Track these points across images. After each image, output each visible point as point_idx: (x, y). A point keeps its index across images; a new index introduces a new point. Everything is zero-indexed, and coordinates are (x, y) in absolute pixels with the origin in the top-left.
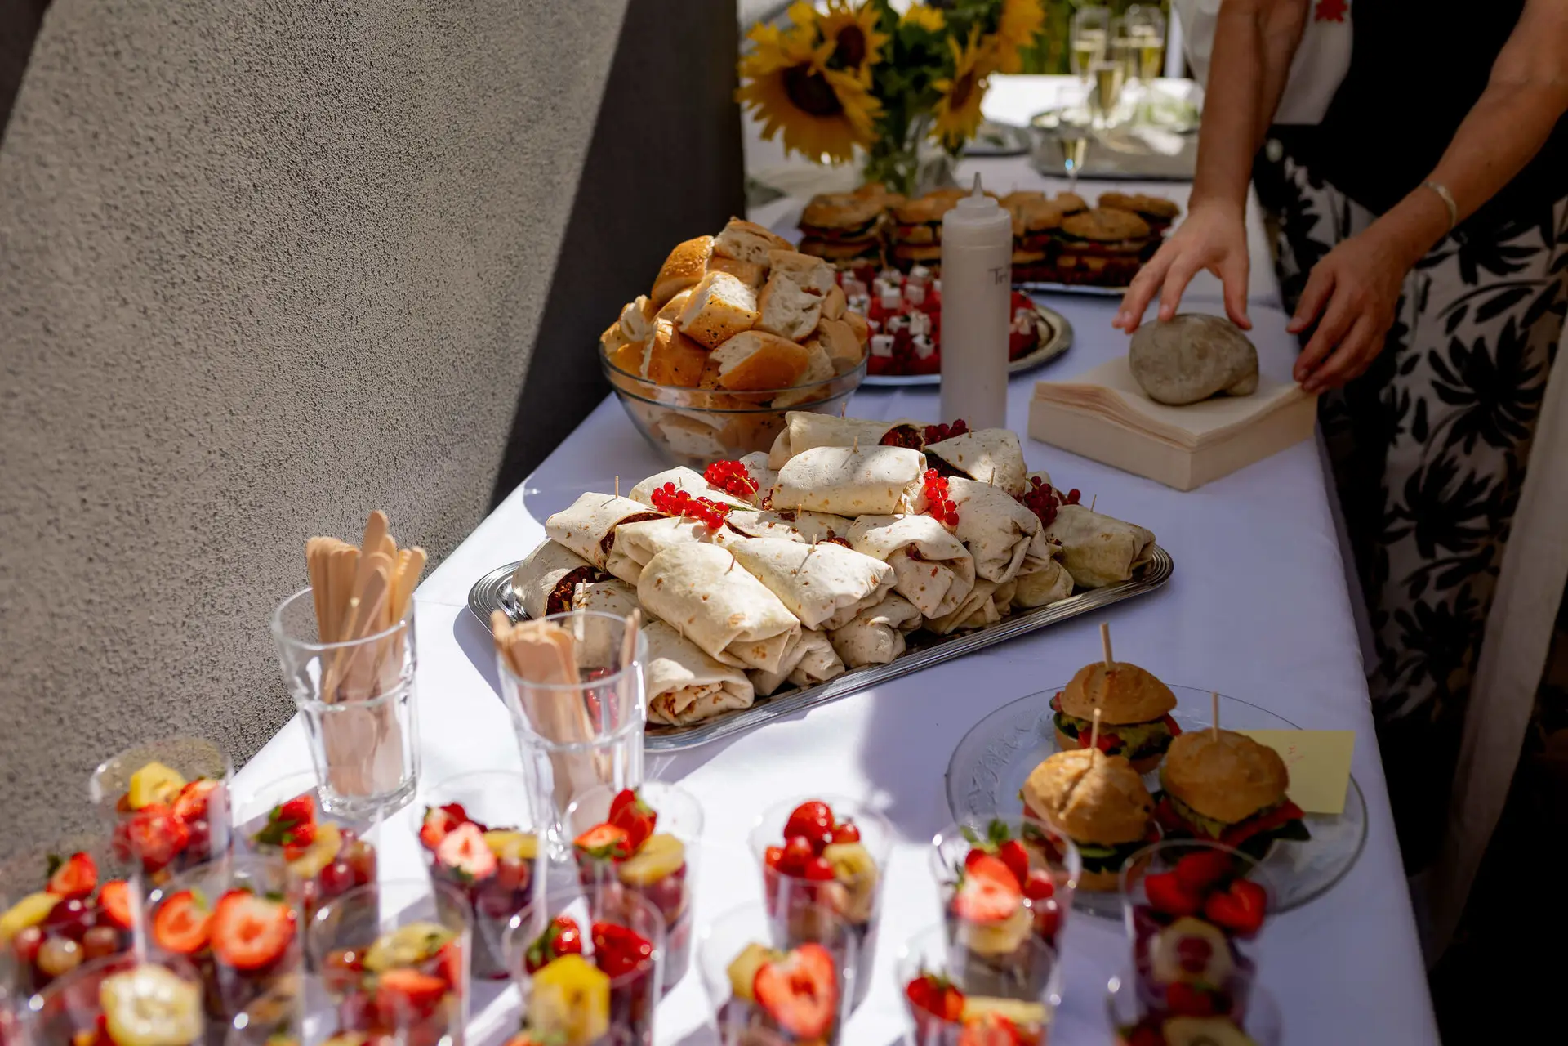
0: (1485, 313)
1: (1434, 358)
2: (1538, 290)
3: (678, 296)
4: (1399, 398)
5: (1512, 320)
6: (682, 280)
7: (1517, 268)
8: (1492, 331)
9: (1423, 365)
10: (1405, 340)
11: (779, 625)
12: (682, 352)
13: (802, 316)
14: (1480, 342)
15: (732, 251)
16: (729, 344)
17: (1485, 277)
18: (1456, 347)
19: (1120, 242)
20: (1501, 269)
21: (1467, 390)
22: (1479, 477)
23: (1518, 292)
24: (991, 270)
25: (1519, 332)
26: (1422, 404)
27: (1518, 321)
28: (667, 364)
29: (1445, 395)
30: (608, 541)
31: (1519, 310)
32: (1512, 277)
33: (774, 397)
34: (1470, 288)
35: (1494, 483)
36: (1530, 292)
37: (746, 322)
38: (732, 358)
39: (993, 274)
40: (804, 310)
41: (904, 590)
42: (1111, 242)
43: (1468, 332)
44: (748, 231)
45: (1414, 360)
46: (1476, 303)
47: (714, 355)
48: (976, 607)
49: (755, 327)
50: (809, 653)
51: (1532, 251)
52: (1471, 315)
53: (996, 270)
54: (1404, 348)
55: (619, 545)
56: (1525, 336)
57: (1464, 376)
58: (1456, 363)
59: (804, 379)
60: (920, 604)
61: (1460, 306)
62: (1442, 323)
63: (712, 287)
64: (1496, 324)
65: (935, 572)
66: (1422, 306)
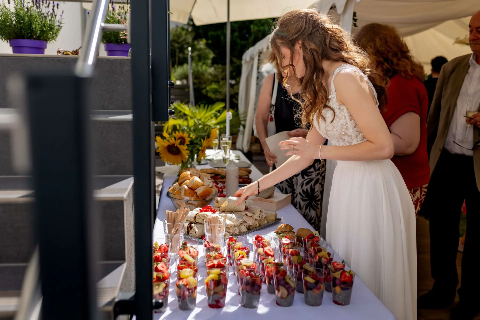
0: (307, 184)
1: (300, 194)
2: (315, 179)
3: (186, 181)
4: (296, 203)
5: (311, 185)
6: (185, 179)
7: (311, 175)
8: (308, 187)
9: (299, 195)
10: (295, 191)
11: (232, 225)
12: (190, 191)
13: (210, 184)
14: (307, 189)
15: (193, 174)
16: (198, 189)
17: (306, 177)
18: (303, 191)
19: (244, 176)
20: (308, 176)
21: (306, 199)
22: (312, 217)
23: (311, 180)
24: (236, 176)
25: (313, 187)
26: (299, 202)
27: (313, 185)
28: (187, 192)
29: (303, 200)
30: (195, 217)
31: (312, 183)
32: (310, 177)
33: (206, 198)
34: (304, 180)
35: (314, 218)
36: (313, 180)
37: (201, 184)
38: (199, 191)
39: (236, 177)
40: (210, 183)
41: (246, 221)
42: (243, 176)
43: (305, 188)
44: (196, 170)
45: (297, 194)
46: (305, 182)
47: (196, 191)
48: (256, 224)
49: (203, 185)
50: (235, 230)
51: (312, 172)
52: (305, 184)
53: (237, 176)
54: (295, 193)
55: (197, 217)
56: (315, 188)
57: (306, 196)
58: (304, 194)
59: (211, 195)
60: (249, 223)
61: (303, 183)
62: (300, 187)
63: (195, 179)
64: (309, 185)
65: (250, 218)
66: (297, 185)
